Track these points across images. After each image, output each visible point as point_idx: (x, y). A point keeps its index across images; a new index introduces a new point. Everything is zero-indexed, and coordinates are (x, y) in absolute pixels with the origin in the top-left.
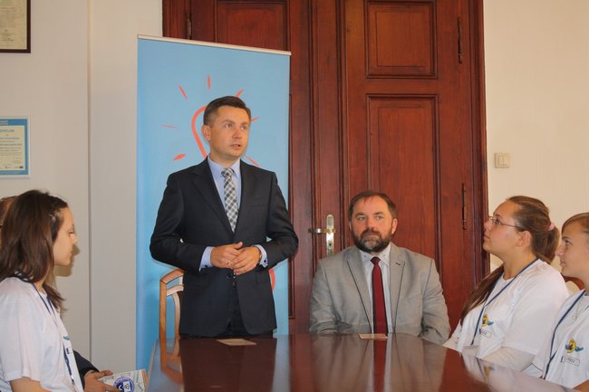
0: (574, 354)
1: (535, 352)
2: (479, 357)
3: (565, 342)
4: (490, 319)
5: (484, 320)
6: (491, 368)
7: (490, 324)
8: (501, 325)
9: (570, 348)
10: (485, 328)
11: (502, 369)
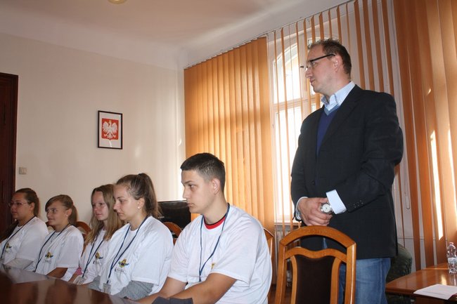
0: (49, 259)
1: (33, 259)
2: (4, 264)
3: (46, 253)
4: (10, 245)
5: (7, 246)
6: (10, 268)
7: (10, 247)
8: (15, 248)
9: (47, 256)
10: (8, 249)
11: (15, 268)
